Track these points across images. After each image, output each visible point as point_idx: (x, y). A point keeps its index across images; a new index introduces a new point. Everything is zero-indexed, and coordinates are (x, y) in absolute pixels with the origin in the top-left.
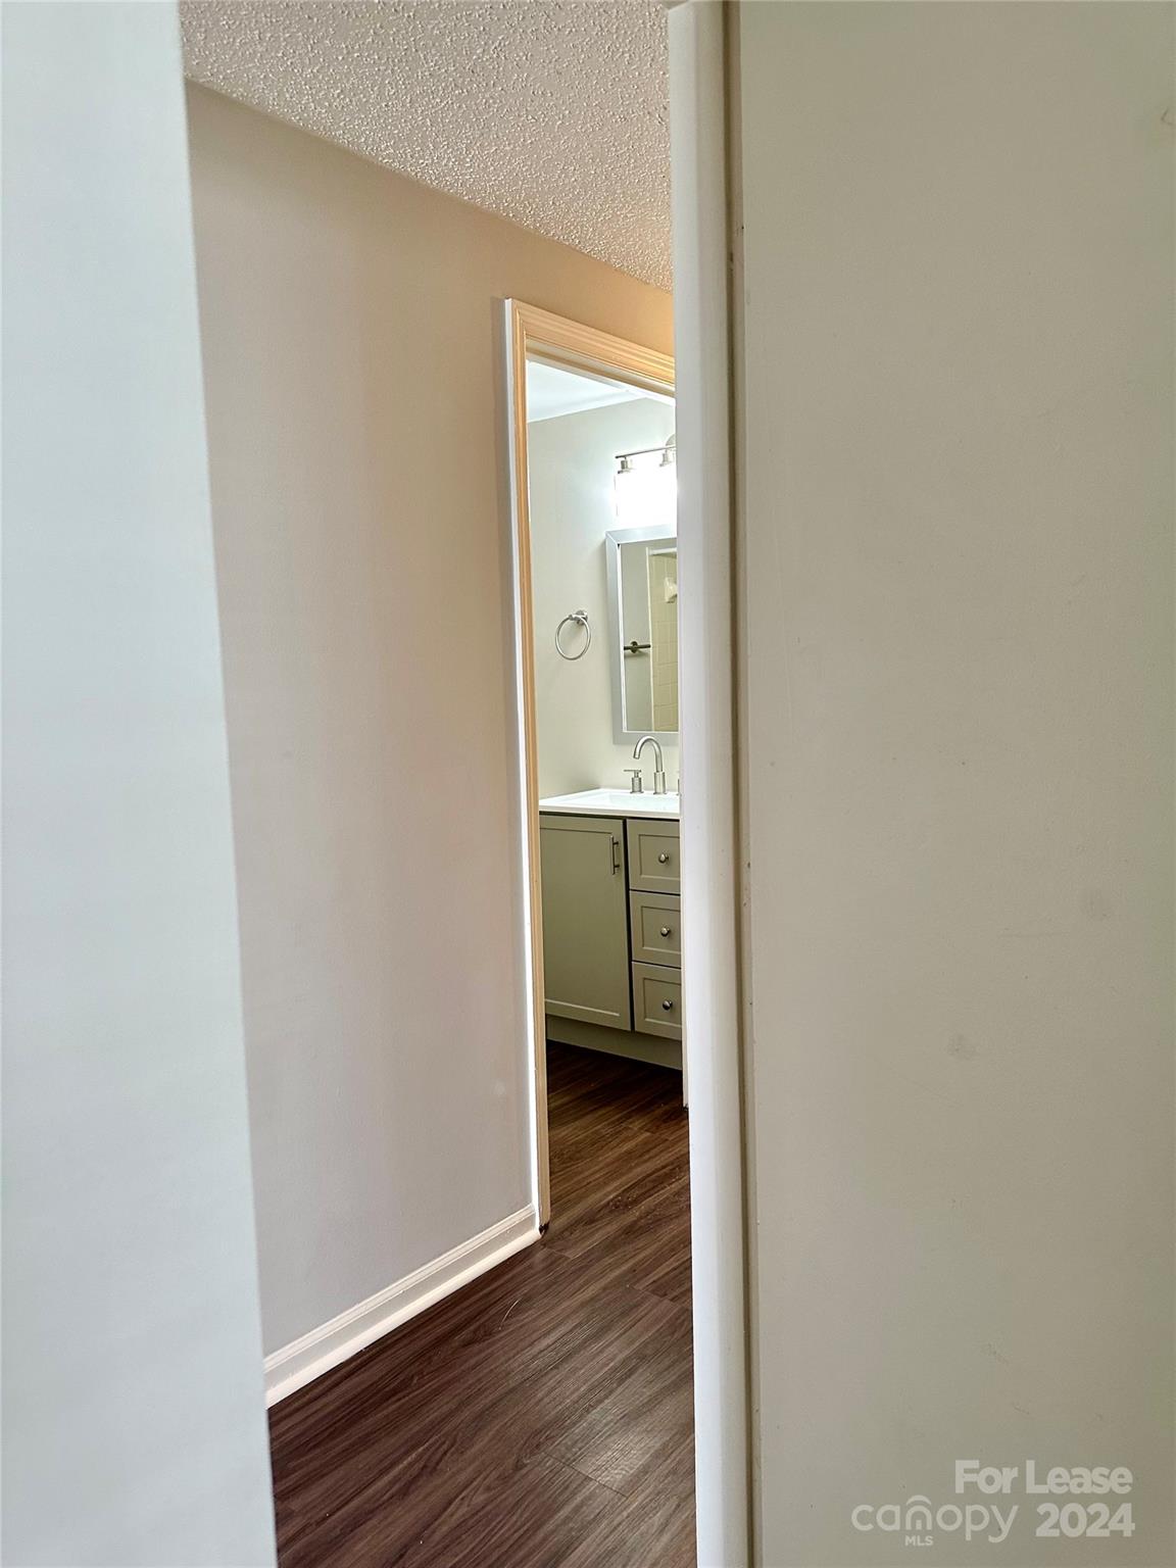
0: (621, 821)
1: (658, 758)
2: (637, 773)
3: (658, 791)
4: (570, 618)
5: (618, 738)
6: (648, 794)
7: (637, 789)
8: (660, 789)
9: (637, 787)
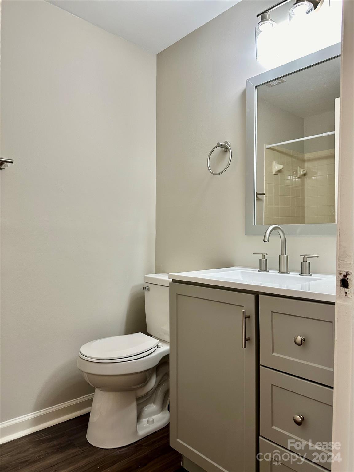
0: (253, 296)
1: (283, 244)
2: (264, 256)
3: (282, 270)
4: (219, 145)
5: (249, 231)
6: (273, 273)
7: (263, 267)
8: (284, 269)
9: (264, 266)
